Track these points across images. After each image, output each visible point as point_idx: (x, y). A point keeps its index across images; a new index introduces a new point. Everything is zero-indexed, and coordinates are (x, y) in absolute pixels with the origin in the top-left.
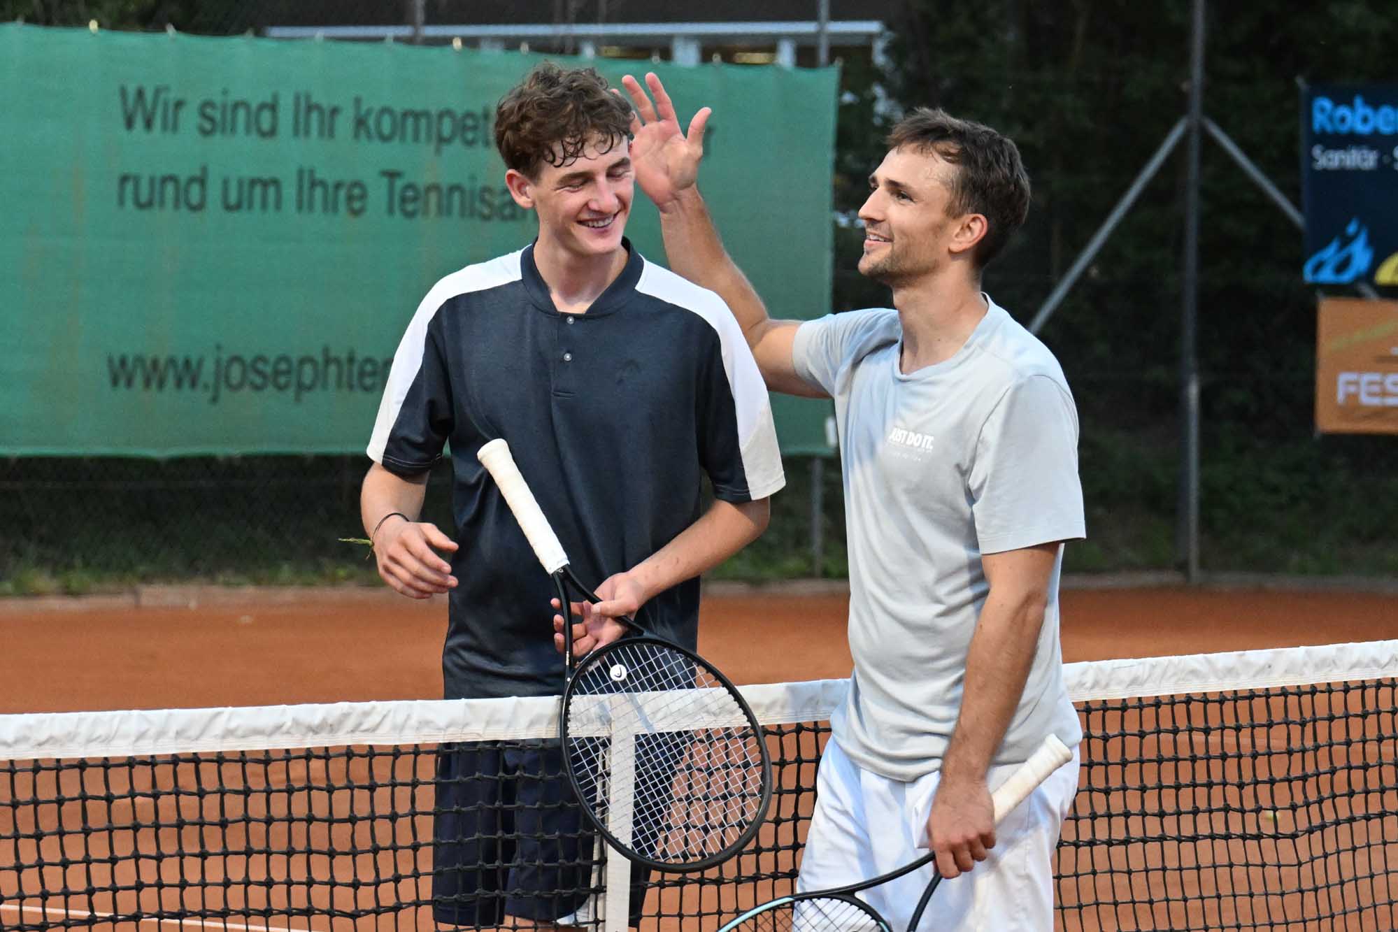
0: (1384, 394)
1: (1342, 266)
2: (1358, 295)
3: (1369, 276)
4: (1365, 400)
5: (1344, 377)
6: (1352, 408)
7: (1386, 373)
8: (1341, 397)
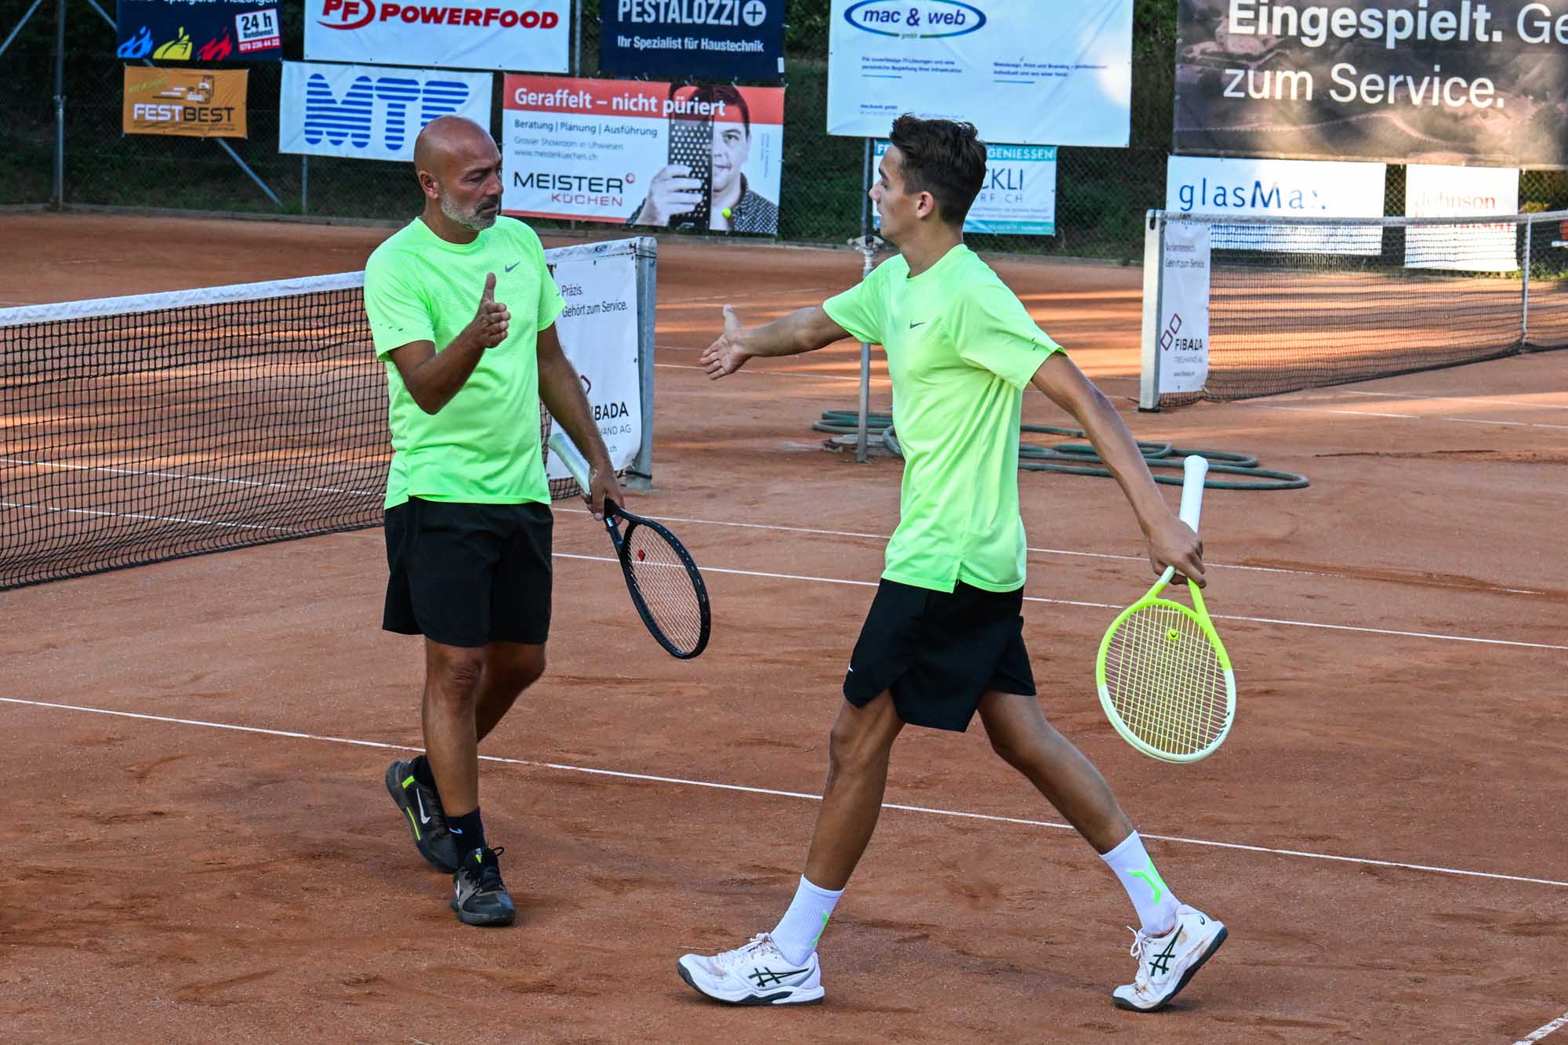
0: (158, 115)
1: (136, 51)
2: (145, 65)
3: (150, 56)
4: (148, 118)
5: (137, 106)
6: (141, 121)
7: (159, 105)
8: (136, 117)
